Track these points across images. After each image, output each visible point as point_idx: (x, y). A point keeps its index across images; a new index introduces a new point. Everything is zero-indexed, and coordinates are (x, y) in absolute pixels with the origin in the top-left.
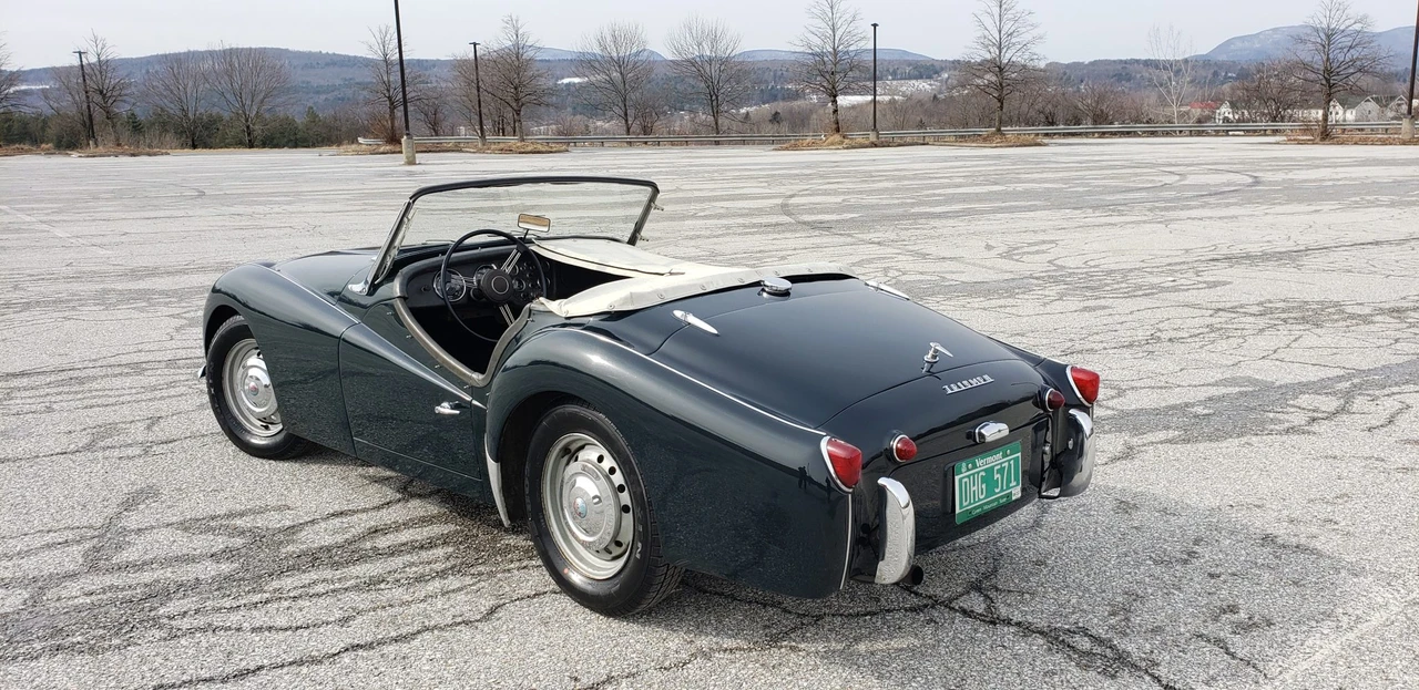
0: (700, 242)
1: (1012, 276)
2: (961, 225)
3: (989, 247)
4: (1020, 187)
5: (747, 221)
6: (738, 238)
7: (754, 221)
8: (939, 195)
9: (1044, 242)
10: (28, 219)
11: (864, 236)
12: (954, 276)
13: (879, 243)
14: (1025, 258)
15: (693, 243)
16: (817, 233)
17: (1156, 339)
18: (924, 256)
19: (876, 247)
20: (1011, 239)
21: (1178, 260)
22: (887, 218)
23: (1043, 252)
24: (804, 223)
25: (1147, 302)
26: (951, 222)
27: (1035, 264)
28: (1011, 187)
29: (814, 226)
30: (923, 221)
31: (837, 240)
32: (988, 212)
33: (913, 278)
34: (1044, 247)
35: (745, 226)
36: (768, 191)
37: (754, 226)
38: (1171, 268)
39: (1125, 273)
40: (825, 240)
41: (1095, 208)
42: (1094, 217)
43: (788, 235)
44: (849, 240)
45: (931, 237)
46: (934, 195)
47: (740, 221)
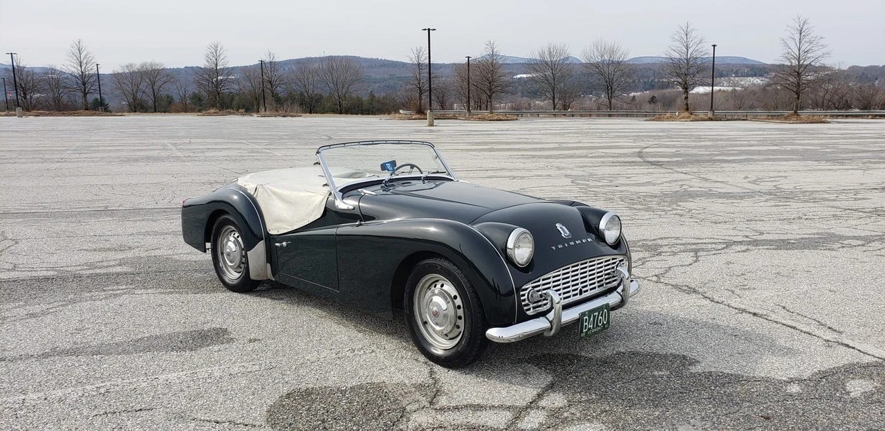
0: (585, 169)
1: (748, 191)
2: (737, 166)
3: (746, 178)
4: (789, 148)
5: (615, 160)
6: (607, 168)
7: (619, 160)
8: (736, 150)
9: (780, 177)
10: (259, 147)
11: (680, 170)
12: (717, 190)
13: (685, 173)
14: (762, 184)
15: (582, 169)
16: (653, 167)
17: (800, 218)
18: (707, 180)
19: (683, 175)
20: (761, 175)
21: (853, 188)
22: (698, 161)
23: (776, 181)
24: (648, 162)
25: (811, 205)
26: (734, 165)
27: (766, 186)
28: (783, 148)
29: (652, 163)
30: (719, 164)
31: (662, 170)
32: (758, 160)
33: (695, 189)
34: (777, 179)
35: (613, 162)
36: (632, 144)
37: (619, 162)
38: (844, 191)
39: (812, 192)
40: (655, 170)
41: (827, 161)
42: (823, 165)
43: (636, 167)
44: (670, 171)
45: (717, 172)
46: (733, 150)
47: (612, 159)
